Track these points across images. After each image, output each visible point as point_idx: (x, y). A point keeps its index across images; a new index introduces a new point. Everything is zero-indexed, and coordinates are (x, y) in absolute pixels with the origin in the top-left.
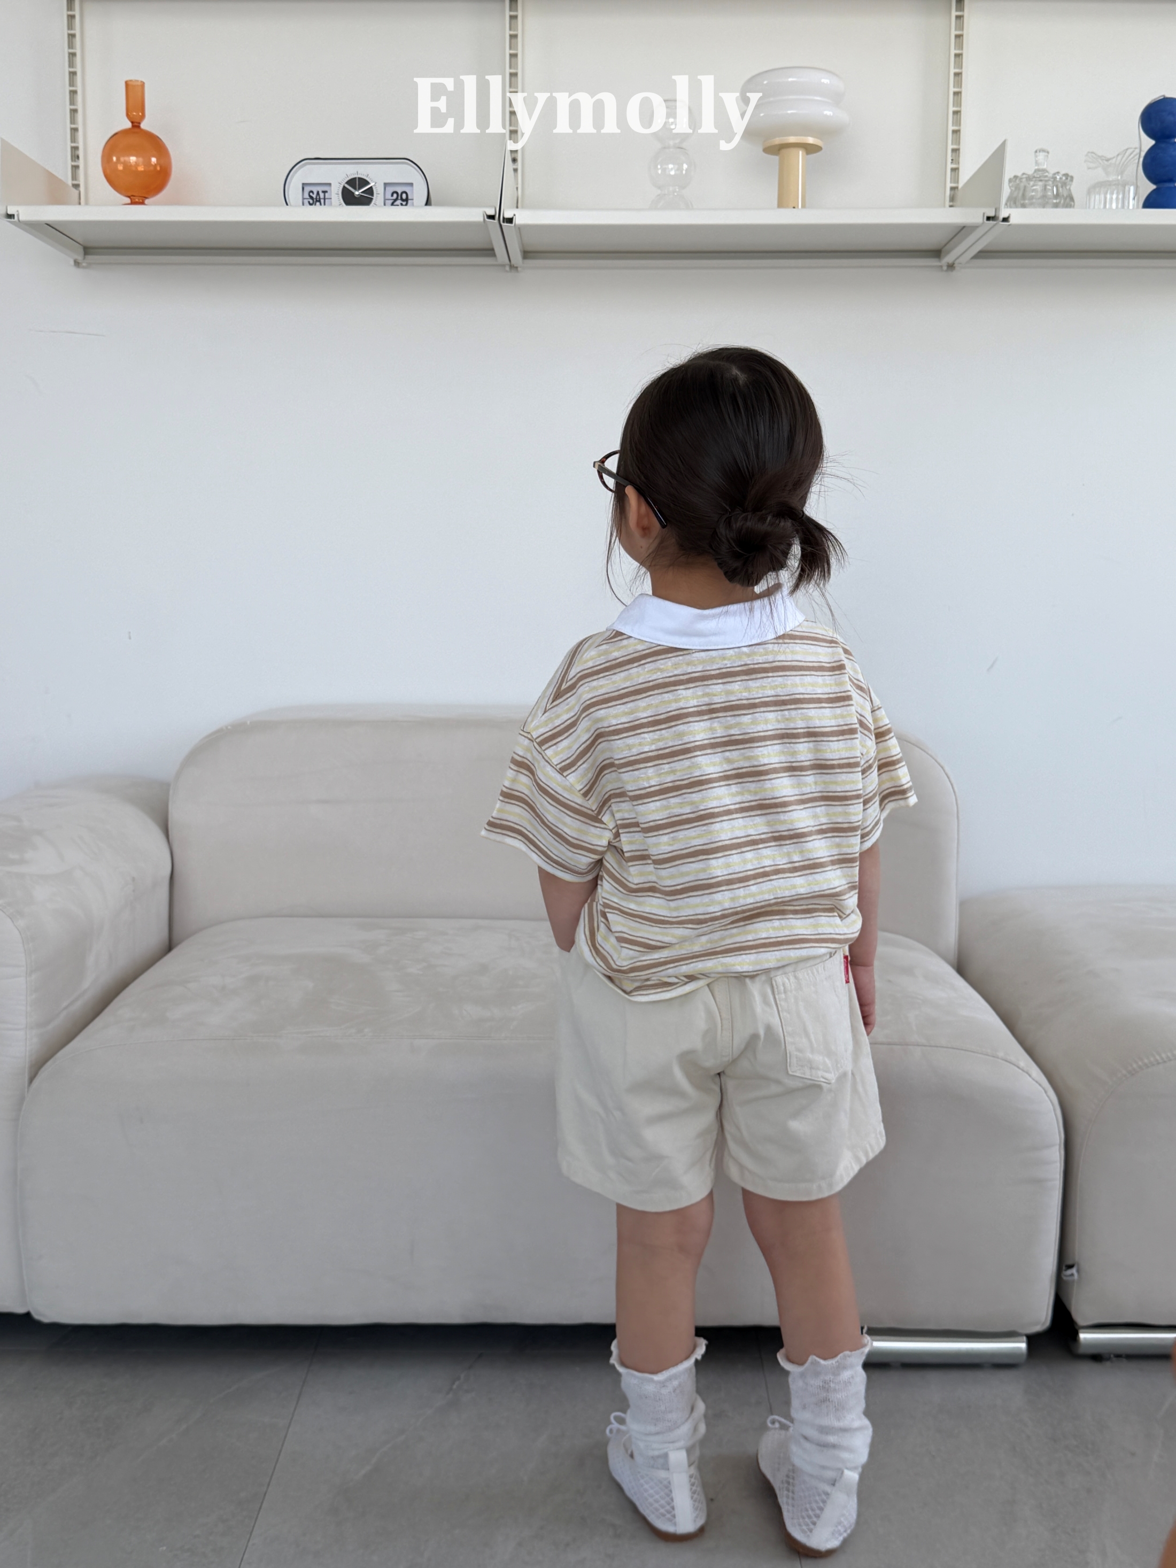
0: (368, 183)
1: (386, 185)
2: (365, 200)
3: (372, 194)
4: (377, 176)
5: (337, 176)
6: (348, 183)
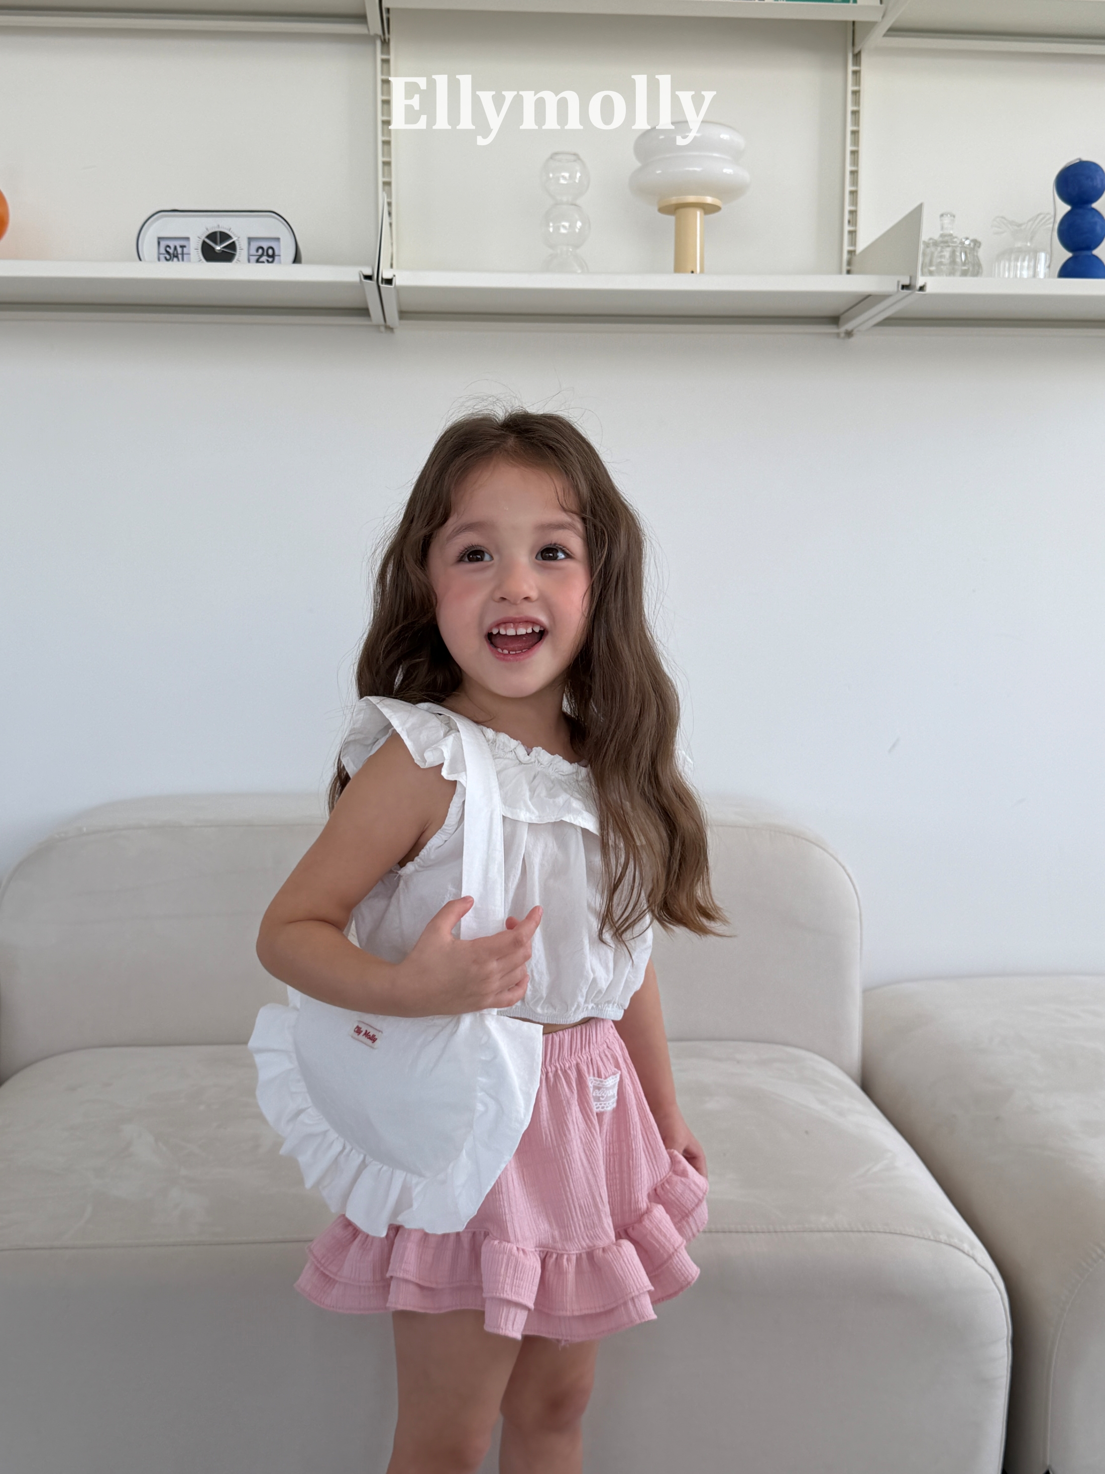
0: (230, 238)
1: (250, 240)
2: (227, 257)
3: (235, 250)
4: (240, 230)
5: (197, 230)
6: (208, 237)
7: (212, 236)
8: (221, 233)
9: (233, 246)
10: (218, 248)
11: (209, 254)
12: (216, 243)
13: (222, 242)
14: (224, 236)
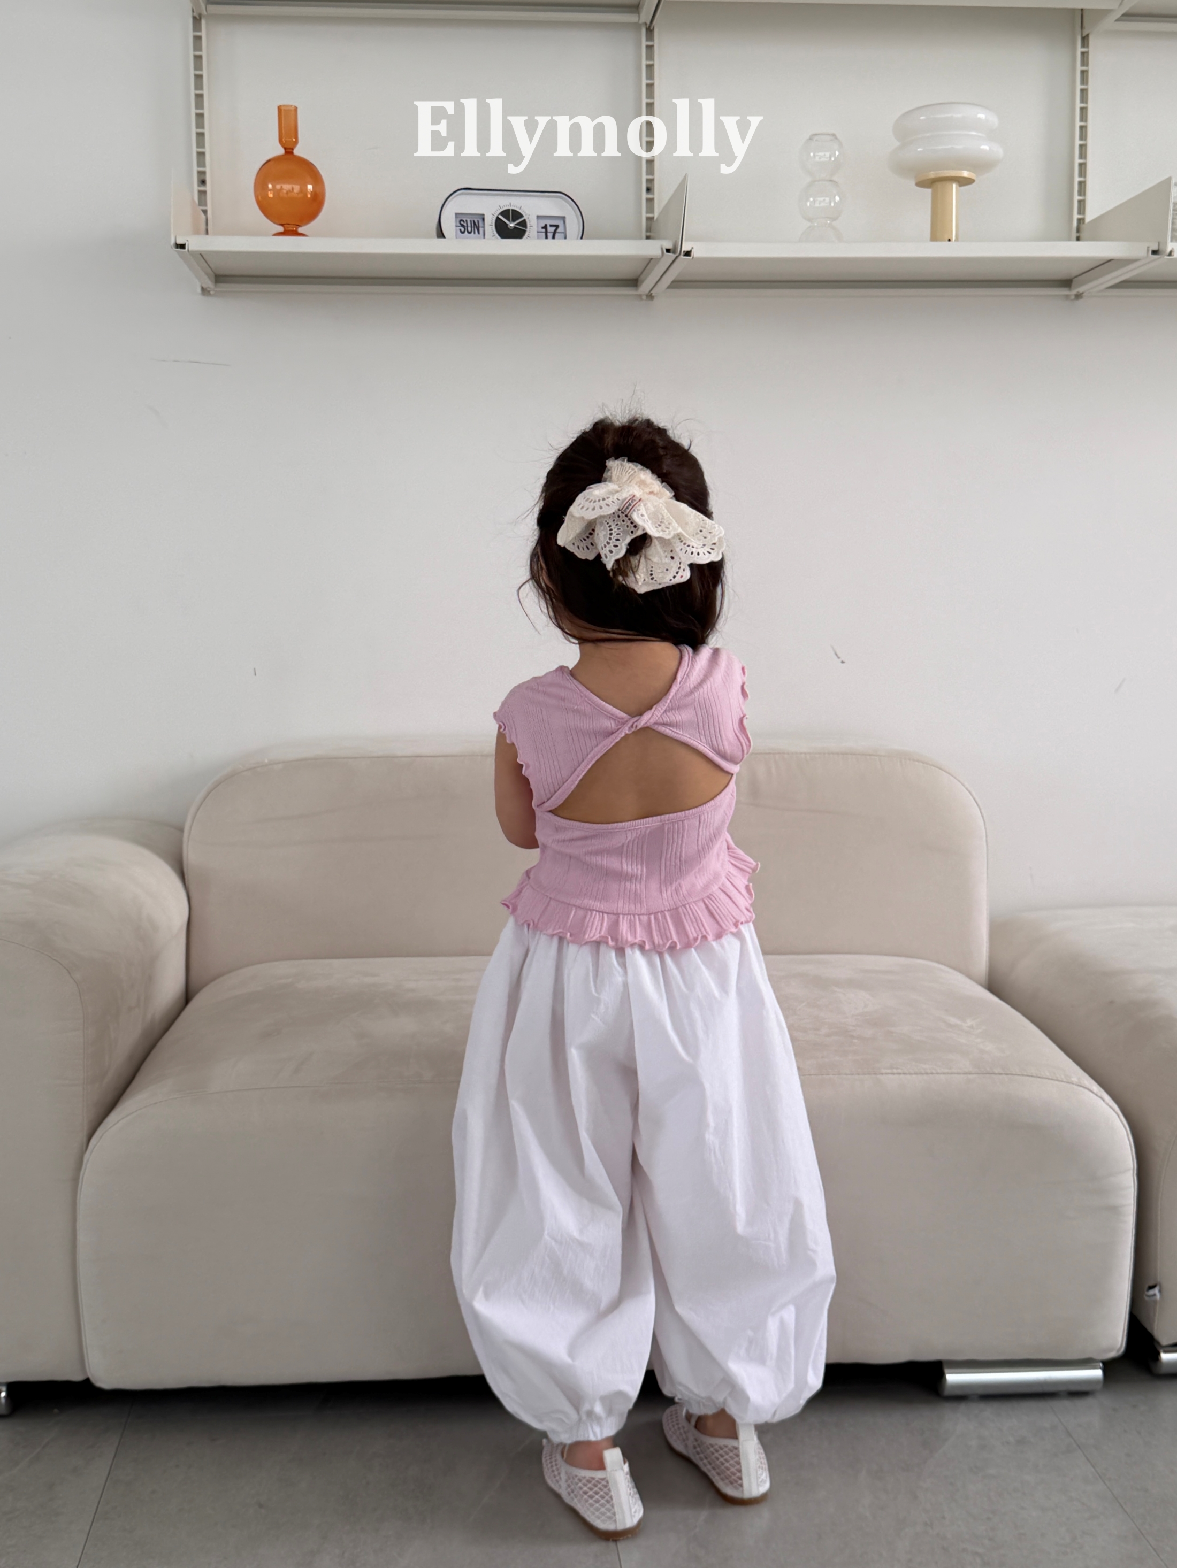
0: (521, 216)
1: (538, 217)
2: (518, 233)
3: (526, 226)
4: (531, 209)
5: (490, 208)
6: (502, 213)
7: (505, 213)
8: (513, 210)
9: (524, 224)
10: (512, 225)
11: (503, 231)
12: (508, 220)
13: (514, 220)
14: (516, 215)
